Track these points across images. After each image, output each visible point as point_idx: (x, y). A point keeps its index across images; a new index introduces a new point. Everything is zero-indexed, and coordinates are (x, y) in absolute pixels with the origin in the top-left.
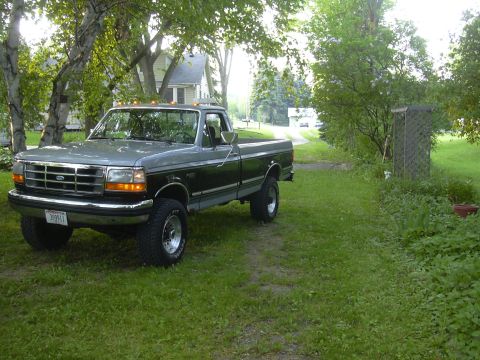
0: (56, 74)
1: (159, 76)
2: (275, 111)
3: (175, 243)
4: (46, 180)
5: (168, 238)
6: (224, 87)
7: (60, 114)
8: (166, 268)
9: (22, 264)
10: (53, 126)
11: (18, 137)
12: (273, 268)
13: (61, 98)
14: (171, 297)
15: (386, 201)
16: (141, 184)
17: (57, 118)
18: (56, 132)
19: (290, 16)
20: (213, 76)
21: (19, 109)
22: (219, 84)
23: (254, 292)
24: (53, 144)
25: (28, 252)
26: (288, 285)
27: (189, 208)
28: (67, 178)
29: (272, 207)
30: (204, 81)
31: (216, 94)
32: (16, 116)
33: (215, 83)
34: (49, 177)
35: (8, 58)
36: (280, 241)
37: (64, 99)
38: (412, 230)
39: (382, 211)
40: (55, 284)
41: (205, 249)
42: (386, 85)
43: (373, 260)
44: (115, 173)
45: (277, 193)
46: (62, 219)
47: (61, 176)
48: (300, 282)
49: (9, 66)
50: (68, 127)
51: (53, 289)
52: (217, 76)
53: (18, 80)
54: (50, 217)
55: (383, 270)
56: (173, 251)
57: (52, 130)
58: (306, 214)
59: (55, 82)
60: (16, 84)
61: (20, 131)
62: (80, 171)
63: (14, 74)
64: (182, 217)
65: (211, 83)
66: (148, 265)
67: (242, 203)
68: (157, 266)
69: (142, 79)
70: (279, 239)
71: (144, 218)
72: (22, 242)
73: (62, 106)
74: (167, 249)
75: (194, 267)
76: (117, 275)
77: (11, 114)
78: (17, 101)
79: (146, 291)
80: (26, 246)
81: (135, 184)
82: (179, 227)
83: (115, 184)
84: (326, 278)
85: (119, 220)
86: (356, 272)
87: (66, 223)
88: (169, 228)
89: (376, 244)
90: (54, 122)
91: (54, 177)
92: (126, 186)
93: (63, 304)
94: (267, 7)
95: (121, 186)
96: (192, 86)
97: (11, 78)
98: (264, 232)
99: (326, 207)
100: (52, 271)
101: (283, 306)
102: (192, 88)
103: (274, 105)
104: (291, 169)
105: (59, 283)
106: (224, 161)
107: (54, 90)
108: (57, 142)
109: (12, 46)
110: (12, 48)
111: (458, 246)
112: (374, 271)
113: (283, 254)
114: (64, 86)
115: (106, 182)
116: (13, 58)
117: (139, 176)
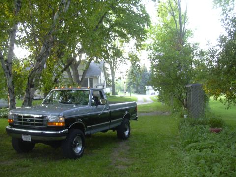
0: (29, 75)
1: (80, 73)
2: (139, 88)
3: (79, 149)
4: (22, 122)
5: (75, 146)
6: (113, 77)
7: (31, 92)
8: (75, 159)
9: (12, 159)
10: (28, 98)
11: (12, 103)
12: (122, 159)
13: (31, 85)
14: (75, 171)
15: (182, 128)
16: (63, 123)
17: (30, 94)
18: (29, 101)
19: (142, 43)
20: (107, 72)
21: (12, 90)
22: (110, 76)
23: (111, 168)
24: (28, 106)
25: (15, 154)
26: (127, 165)
27: (85, 133)
28: (31, 121)
29: (127, 133)
30: (102, 74)
31: (109, 80)
32: (11, 93)
33: (108, 75)
34: (24, 120)
35: (8, 67)
36: (129, 148)
37: (32, 86)
38: (186, 140)
39: (180, 133)
40: (25, 166)
41: (93, 151)
42: (184, 74)
43: (168, 154)
44: (52, 118)
45: (129, 126)
46: (29, 138)
47: (29, 120)
48: (132, 164)
49: (8, 71)
50: (35, 98)
51: (24, 168)
52: (109, 72)
53: (12, 78)
54: (24, 138)
55: (170, 158)
56: (78, 152)
57: (27, 100)
58: (143, 135)
59: (28, 78)
60: (11, 79)
61: (13, 101)
62: (37, 118)
63: (10, 75)
64: (82, 137)
65: (106, 75)
66: (67, 158)
67: (114, 131)
68: (70, 159)
69: (72, 74)
70: (128, 146)
71: (64, 137)
72: (12, 150)
73: (32, 89)
74: (76, 151)
75: (88, 159)
76: (53, 163)
77: (9, 93)
78: (11, 87)
79: (64, 168)
80: (14, 151)
81: (60, 123)
82: (81, 141)
83: (52, 123)
84: (145, 162)
85: (53, 138)
86: (159, 159)
87: (31, 140)
88: (76, 142)
89: (172, 147)
90: (28, 96)
91: (26, 120)
92: (57, 124)
93: (28, 174)
94: (131, 39)
95: (54, 124)
96: (96, 77)
97: (9, 77)
98: (123, 144)
99: (154, 132)
100: (25, 161)
101: (122, 174)
102: (97, 78)
103: (138, 84)
104: (136, 115)
105: (27, 166)
106: (101, 112)
107: (28, 82)
108: (30, 105)
109: (9, 62)
110: (9, 63)
111: (204, 146)
112: (167, 159)
113: (128, 153)
114: (32, 80)
115: (48, 122)
116: (10, 67)
117: (61, 119)
